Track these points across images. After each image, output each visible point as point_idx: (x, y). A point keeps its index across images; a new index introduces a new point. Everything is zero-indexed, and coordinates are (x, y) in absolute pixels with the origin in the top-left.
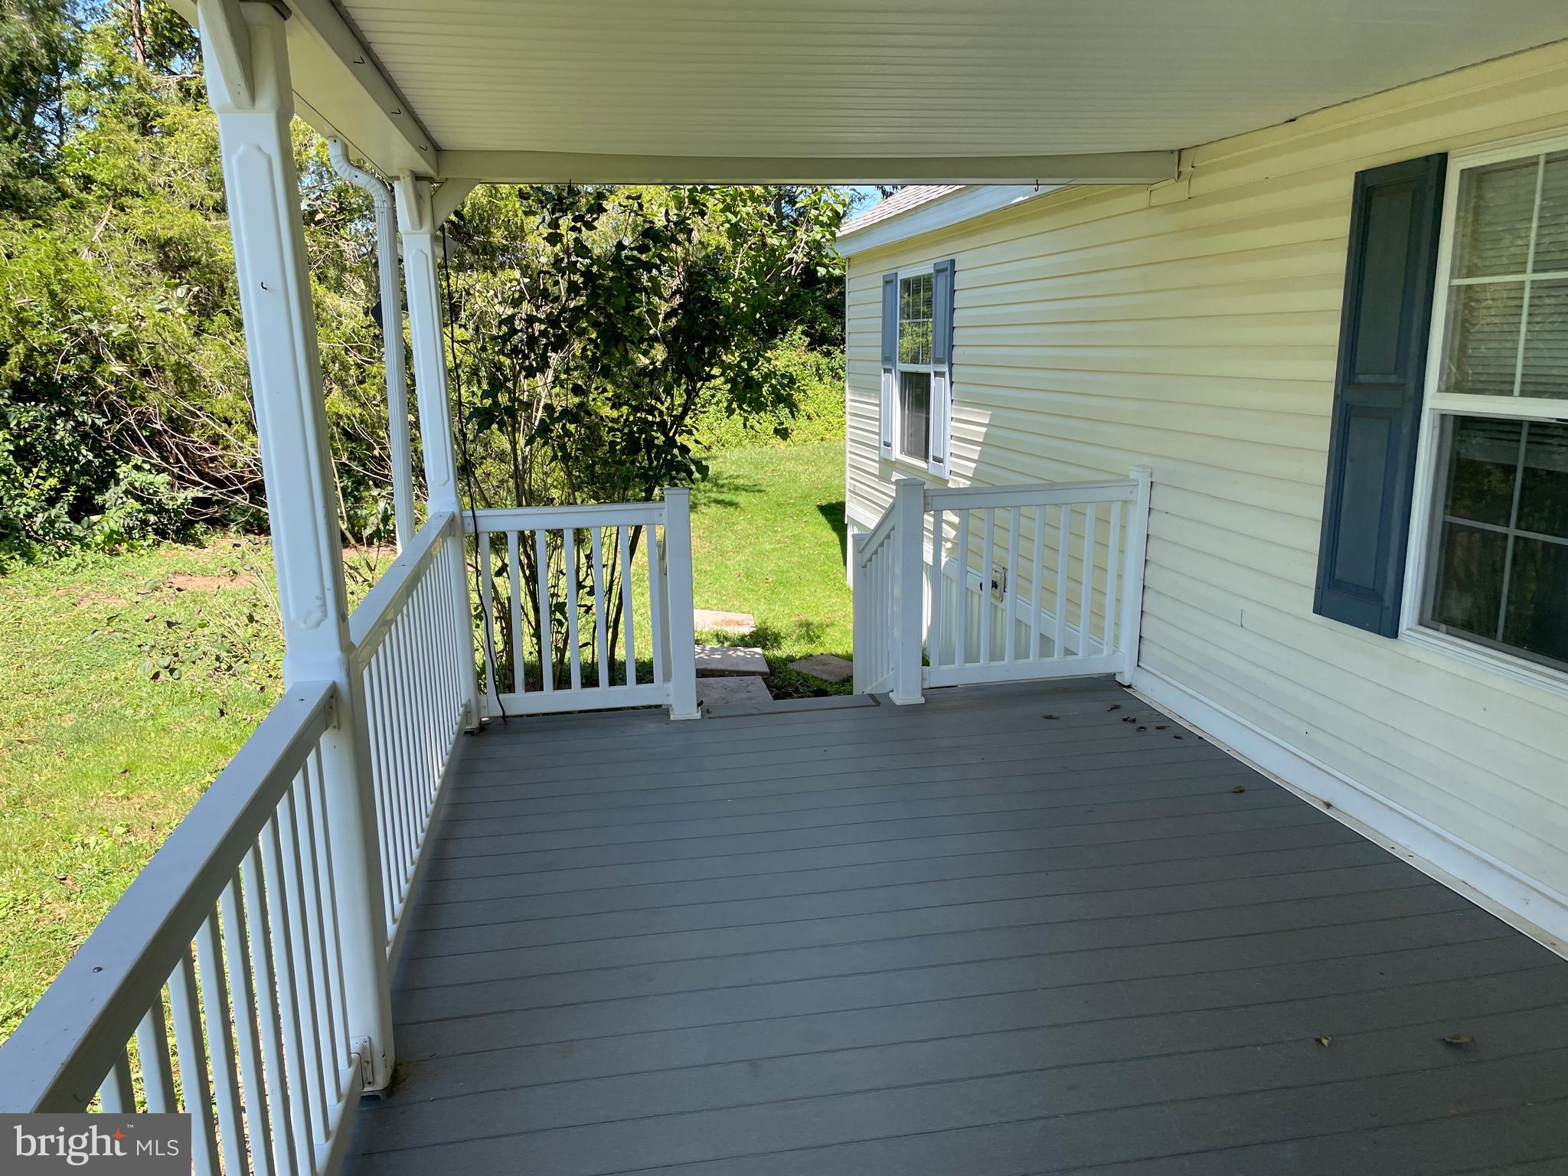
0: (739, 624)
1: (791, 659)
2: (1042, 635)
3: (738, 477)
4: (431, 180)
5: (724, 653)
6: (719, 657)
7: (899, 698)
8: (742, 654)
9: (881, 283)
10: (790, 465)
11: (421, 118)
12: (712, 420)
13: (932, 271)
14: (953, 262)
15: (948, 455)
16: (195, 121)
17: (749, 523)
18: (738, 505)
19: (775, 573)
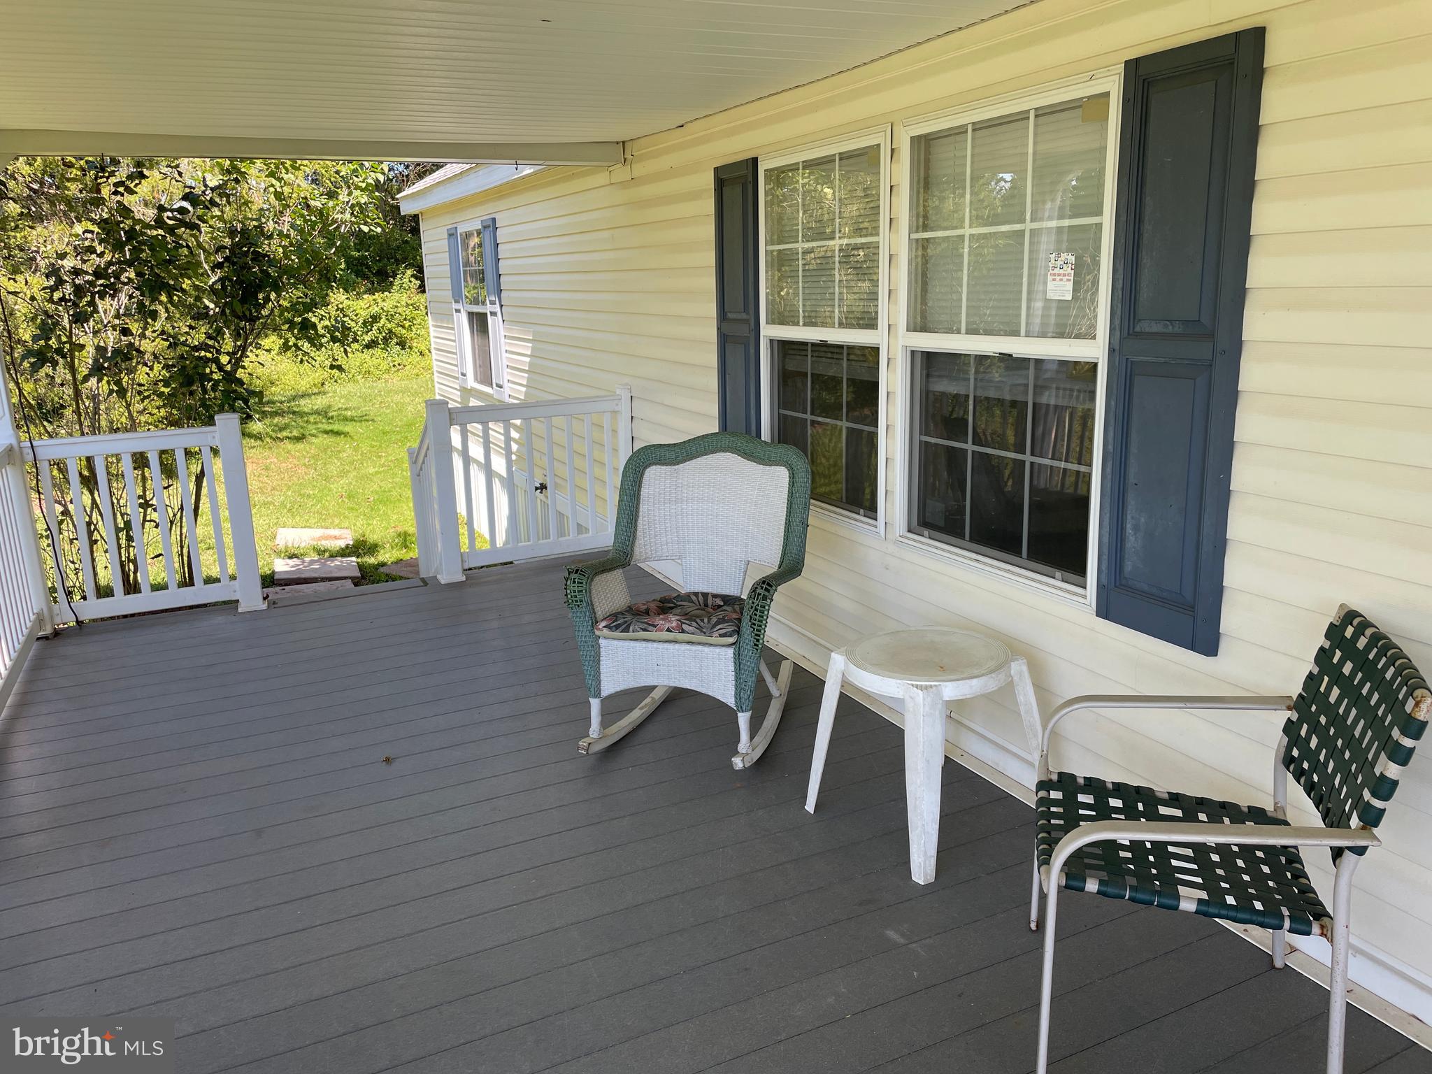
0: (336, 538)
1: (383, 565)
2: (577, 523)
3: (346, 409)
5: (324, 564)
6: (318, 567)
7: (444, 579)
8: (339, 563)
9: (446, 236)
10: (397, 398)
13: (479, 226)
14: (494, 220)
15: (506, 381)
17: (356, 449)
18: (346, 434)
19: (377, 493)
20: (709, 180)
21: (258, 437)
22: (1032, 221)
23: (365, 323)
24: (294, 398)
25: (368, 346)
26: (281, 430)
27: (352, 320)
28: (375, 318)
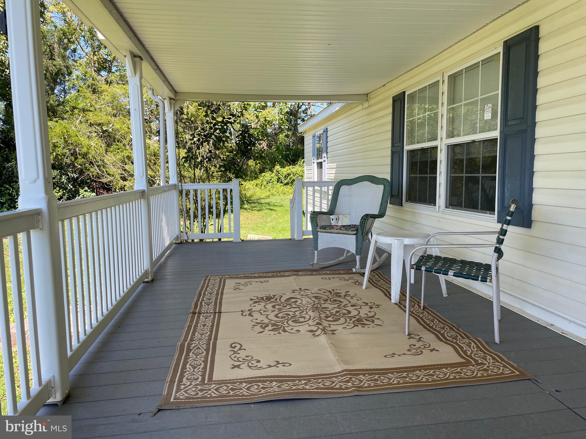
3: (275, 203)
4: (174, 100)
7: (296, 239)
9: (312, 137)
11: (171, 83)
12: (270, 188)
13: (322, 132)
14: (327, 129)
16: (110, 89)
17: (277, 215)
18: (275, 210)
19: (282, 228)
20: (390, 101)
21: (246, 209)
22: (481, 96)
23: (285, 176)
24: (260, 199)
25: (285, 184)
26: (254, 207)
27: (281, 175)
28: (289, 175)
